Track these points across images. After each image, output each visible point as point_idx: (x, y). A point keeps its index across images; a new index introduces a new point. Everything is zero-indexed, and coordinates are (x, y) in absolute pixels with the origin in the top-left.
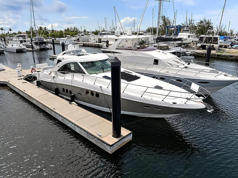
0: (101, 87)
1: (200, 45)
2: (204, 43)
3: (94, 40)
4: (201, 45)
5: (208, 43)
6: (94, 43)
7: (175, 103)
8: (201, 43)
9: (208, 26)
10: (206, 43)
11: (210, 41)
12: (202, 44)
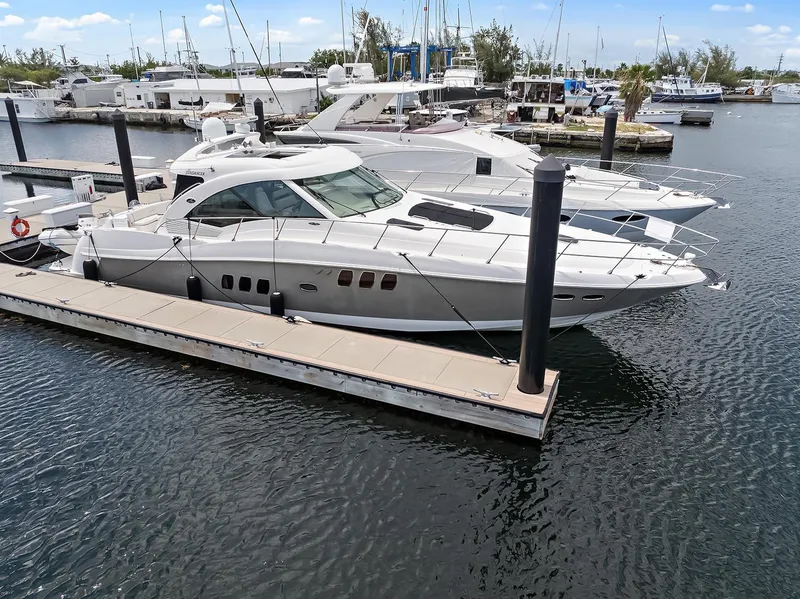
0: (404, 255)
1: (516, 109)
2: (526, 101)
3: (139, 98)
4: (519, 108)
5: (537, 101)
6: (144, 111)
7: (641, 277)
8: (517, 101)
9: (507, 48)
10: (532, 101)
11: (543, 96)
12: (520, 104)
